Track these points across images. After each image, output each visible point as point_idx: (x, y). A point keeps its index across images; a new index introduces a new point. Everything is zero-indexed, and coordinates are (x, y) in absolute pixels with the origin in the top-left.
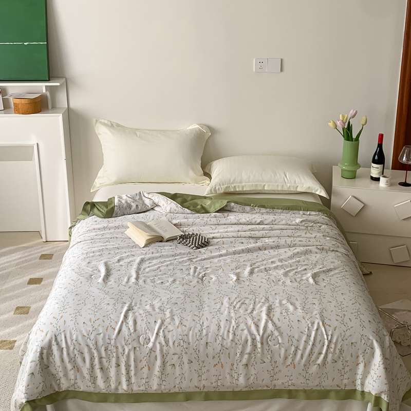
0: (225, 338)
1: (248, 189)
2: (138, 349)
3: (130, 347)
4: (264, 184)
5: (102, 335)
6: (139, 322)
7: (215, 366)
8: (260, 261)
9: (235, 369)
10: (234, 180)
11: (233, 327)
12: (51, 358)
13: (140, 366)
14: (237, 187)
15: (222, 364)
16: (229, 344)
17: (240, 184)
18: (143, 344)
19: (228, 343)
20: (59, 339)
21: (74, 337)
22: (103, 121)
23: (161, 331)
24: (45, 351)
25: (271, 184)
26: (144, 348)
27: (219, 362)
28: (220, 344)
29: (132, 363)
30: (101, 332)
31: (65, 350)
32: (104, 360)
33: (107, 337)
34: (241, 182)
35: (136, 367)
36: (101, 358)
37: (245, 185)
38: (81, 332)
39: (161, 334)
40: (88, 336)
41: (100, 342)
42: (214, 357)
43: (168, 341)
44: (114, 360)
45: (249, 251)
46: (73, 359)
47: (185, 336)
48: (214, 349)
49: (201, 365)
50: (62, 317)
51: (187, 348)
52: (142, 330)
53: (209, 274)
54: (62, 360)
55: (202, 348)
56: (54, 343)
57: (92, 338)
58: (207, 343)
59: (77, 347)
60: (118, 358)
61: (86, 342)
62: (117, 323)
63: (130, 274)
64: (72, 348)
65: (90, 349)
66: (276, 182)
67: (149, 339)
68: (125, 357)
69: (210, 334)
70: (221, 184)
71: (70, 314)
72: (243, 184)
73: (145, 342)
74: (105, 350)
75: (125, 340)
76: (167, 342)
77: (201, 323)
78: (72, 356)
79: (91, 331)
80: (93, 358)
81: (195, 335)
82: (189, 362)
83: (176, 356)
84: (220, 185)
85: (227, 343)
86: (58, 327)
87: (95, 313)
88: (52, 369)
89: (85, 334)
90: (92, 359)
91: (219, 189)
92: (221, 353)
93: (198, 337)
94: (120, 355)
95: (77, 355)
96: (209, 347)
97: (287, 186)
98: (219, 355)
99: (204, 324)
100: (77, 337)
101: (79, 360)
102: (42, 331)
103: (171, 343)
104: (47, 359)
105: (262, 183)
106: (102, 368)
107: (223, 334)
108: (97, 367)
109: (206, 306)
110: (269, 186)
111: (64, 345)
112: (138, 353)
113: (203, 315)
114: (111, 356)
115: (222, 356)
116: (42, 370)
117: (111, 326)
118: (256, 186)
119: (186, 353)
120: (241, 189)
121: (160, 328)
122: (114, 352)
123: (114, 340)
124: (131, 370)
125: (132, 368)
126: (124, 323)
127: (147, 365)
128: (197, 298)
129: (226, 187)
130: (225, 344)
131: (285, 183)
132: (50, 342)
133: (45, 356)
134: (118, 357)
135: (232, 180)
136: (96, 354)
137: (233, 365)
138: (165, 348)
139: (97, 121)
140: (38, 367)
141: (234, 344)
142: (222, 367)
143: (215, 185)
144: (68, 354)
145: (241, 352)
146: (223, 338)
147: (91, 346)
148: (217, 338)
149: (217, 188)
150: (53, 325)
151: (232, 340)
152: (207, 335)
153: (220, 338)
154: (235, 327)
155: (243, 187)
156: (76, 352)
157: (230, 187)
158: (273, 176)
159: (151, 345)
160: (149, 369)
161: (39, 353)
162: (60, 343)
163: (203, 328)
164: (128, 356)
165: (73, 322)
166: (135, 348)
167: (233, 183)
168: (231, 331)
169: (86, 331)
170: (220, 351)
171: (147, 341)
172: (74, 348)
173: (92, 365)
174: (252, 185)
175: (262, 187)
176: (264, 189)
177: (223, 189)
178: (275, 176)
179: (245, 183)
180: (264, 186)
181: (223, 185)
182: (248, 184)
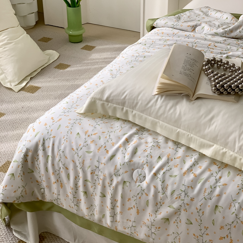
2: (128, 184)
3: (120, 178)
5: (92, 154)
6: (139, 152)
7: (221, 238)
13: (128, 204)
15: (231, 240)
18: (135, 180)
21: (62, 147)
27: (227, 236)
28: (234, 214)
29: (119, 198)
30: (92, 150)
32: (89, 185)
33: (97, 159)
35: (123, 205)
36: (85, 181)
38: (71, 143)
39: (160, 176)
41: (87, 163)
42: (222, 228)
44: (99, 188)
47: (190, 188)
48: (224, 218)
49: (202, 232)
50: (59, 120)
51: (188, 204)
54: (47, 169)
55: (208, 210)
56: (40, 147)
57: (80, 155)
58: (217, 206)
59: (62, 160)
60: (104, 187)
61: (73, 157)
64: (57, 159)
65: (75, 167)
67: (145, 177)
68: (112, 189)
69: (224, 197)
73: (139, 179)
74: (91, 173)
75: (115, 169)
76: (164, 188)
77: (218, 177)
78: (57, 168)
80: (77, 177)
81: (203, 190)
82: (187, 222)
86: (50, 131)
89: (75, 148)
92: (233, 225)
93: (206, 194)
95: (62, 168)
96: (217, 212)
99: (222, 180)
100: (65, 148)
101: (63, 175)
102: (34, 130)
103: (169, 192)
106: (86, 192)
108: (81, 189)
114: (97, 182)
116: (24, 174)
117: (105, 147)
119: (186, 210)
121: (161, 168)
122: (101, 179)
123: (103, 164)
124: (118, 207)
125: (119, 204)
126: (122, 149)
127: (136, 207)
130: (241, 215)
132: (37, 145)
133: (29, 158)
136: (81, 175)
138: (160, 195)
140: (20, 169)
146: (241, 207)
147: (78, 164)
148: (233, 205)
150: (46, 126)
152: (220, 196)
153: (237, 205)
156: (61, 165)
160: (138, 212)
161: (23, 154)
162: (47, 149)
163: (218, 184)
165: (67, 129)
166: (125, 182)
169: (77, 144)
170: (233, 222)
171: (142, 178)
172: (60, 160)
173: (76, 185)
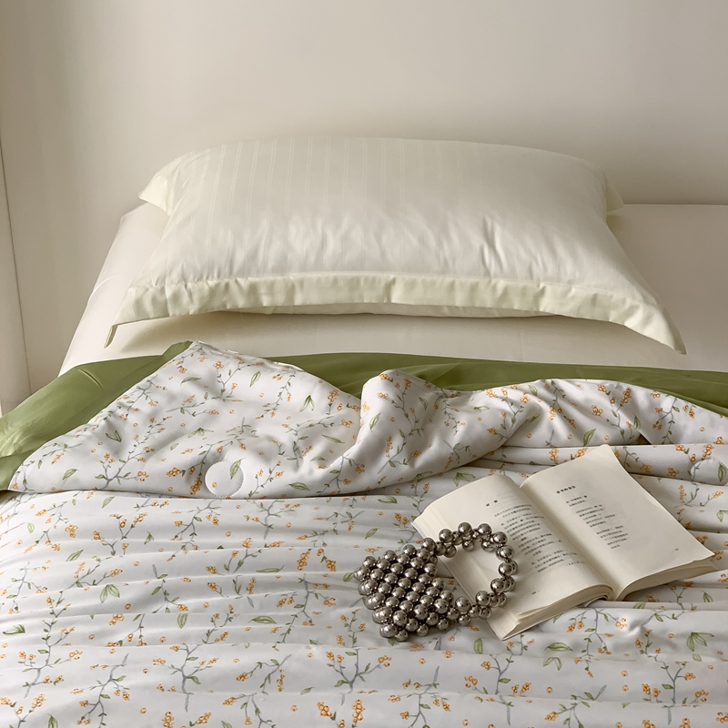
4: (392, 277)
10: (253, 256)
14: (263, 290)
17: (280, 278)
25: (419, 278)
34: (282, 268)
37: (302, 283)
66: (445, 270)
72: (293, 276)
84: (184, 279)
97: (494, 288)
105: (379, 275)
110: (411, 286)
118: (354, 284)
120: (280, 300)
129: (213, 292)
131: (487, 273)
135: (240, 257)
143: (162, 280)
149: (168, 293)
155: (291, 291)
157: (233, 287)
158: (432, 242)
167: (244, 272)
174: (335, 281)
175: (381, 291)
176: (389, 299)
177: (196, 297)
178: (440, 244)
179: (304, 268)
180: (389, 286)
181: (200, 279)
182: (314, 275)
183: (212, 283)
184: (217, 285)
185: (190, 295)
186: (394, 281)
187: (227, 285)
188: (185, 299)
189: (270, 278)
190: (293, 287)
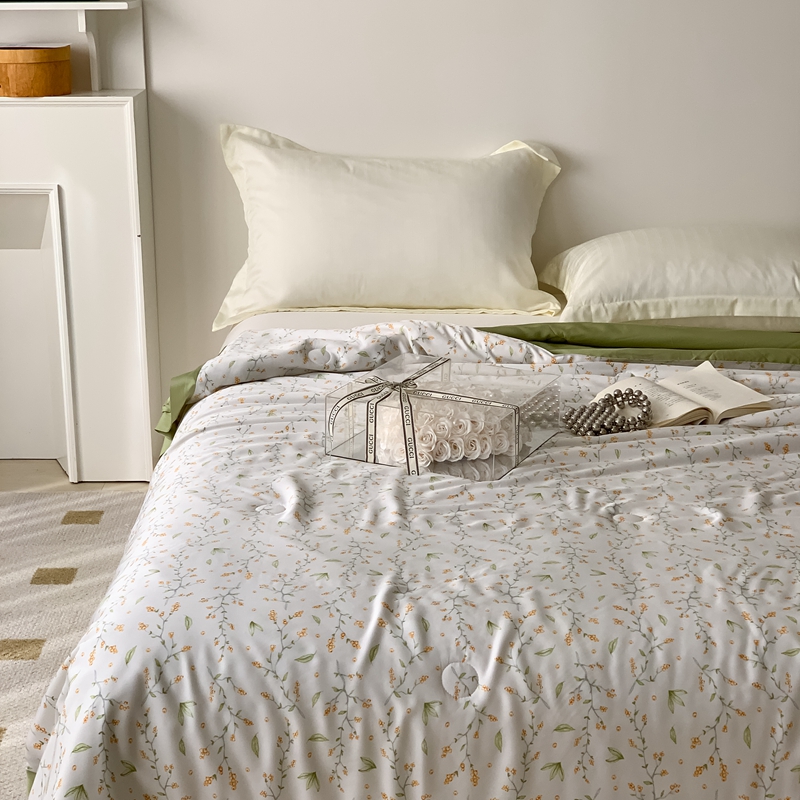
0: (733, 674)
1: (685, 314)
2: (437, 708)
3: (412, 701)
4: (735, 298)
5: (315, 662)
6: (436, 626)
7: (699, 771)
8: (781, 479)
9: (767, 782)
10: (644, 287)
11: (757, 643)
12: (142, 739)
13: (444, 767)
14: (651, 308)
15: (723, 766)
16: (747, 697)
17: (661, 301)
18: (452, 692)
19: (743, 692)
20: (170, 675)
21: (222, 668)
22: (245, 131)
23: (514, 652)
24: (123, 715)
25: (753, 299)
26: (458, 705)
27: (712, 760)
28: (716, 698)
29: (418, 757)
30: (311, 650)
31: (190, 710)
32: (323, 747)
33: (332, 668)
34: (663, 293)
35: (430, 772)
36: (311, 739)
37: (676, 303)
38: (244, 650)
39: (514, 660)
40: (268, 666)
41: (311, 686)
42: (696, 741)
43: (540, 684)
44: (355, 747)
45: (737, 452)
46: (218, 743)
47: (596, 668)
48: (695, 715)
49: (651, 770)
50: (176, 607)
51: (603, 709)
52: (448, 649)
53: (629, 507)
54: (181, 747)
55: (654, 710)
56: (152, 685)
57: (281, 673)
58: (671, 693)
59: (231, 701)
60: (369, 739)
61: (263, 683)
62: (362, 625)
63: (377, 502)
64: (213, 705)
65: (274, 708)
66: (770, 293)
67: (475, 678)
68: (393, 735)
69: (679, 664)
70: (606, 299)
71: (204, 600)
72: (671, 299)
73: (461, 687)
74: (327, 712)
75: (393, 678)
76: (535, 686)
77: (645, 630)
78: (214, 730)
79: (278, 649)
80: (284, 737)
81: (628, 665)
82: (610, 756)
83: (568, 736)
84: (602, 301)
85: (740, 696)
86: (165, 637)
87: (287, 598)
88: (144, 776)
89: (260, 659)
90: (282, 741)
91: (598, 312)
92: (720, 727)
93: (638, 671)
94: (378, 730)
95: (231, 729)
96: (677, 706)
98: (711, 734)
99: (656, 633)
100: (231, 667)
101: (238, 747)
102: (113, 649)
103: (548, 692)
104: (130, 741)
105: (726, 297)
106: (314, 773)
107: (725, 663)
108: (298, 768)
109: (646, 584)
110: (748, 304)
111: (186, 695)
112: (436, 722)
113: (644, 607)
114: (347, 731)
115: (723, 739)
116: (113, 779)
117: (343, 635)
118: (710, 303)
119: (601, 725)
120: (662, 314)
121: (507, 644)
122: (358, 720)
123: (355, 678)
124: (414, 783)
125: (418, 774)
126: (388, 627)
127: (467, 767)
128: (611, 564)
129: (620, 308)
130: (732, 696)
131: (798, 294)
132: (140, 684)
133: (121, 730)
134: (371, 738)
135: (636, 287)
136: (295, 726)
137: (759, 768)
138: (529, 707)
139: (229, 132)
140: (100, 766)
141: (764, 697)
142: (724, 774)
143: (588, 302)
144: (202, 725)
145: (790, 726)
146: (725, 679)
147: (280, 698)
148: (704, 677)
149: (593, 310)
150: (148, 629)
151: (757, 686)
152: (669, 666)
153: (715, 677)
154: (763, 643)
155: (669, 309)
156: (228, 718)
157: (633, 306)
158: (760, 276)
159: (480, 696)
160: (475, 780)
161: (102, 720)
162: (173, 687)
163: (655, 643)
164: (405, 734)
165: (215, 623)
166: (427, 706)
167: (639, 296)
168: (749, 653)
169: (261, 647)
170: (718, 719)
171: (467, 682)
172: (223, 704)
173: (281, 763)
174: (698, 301)
175: (727, 308)
176: (733, 313)
177: (610, 313)
178: (765, 277)
179: (677, 295)
180: (734, 304)
181: (612, 301)
182: (685, 298)
183: (619, 303)
184: (623, 305)
185: (607, 311)
186: (736, 301)
187: (629, 305)
188: (603, 313)
189: (656, 300)
190: (671, 306)
